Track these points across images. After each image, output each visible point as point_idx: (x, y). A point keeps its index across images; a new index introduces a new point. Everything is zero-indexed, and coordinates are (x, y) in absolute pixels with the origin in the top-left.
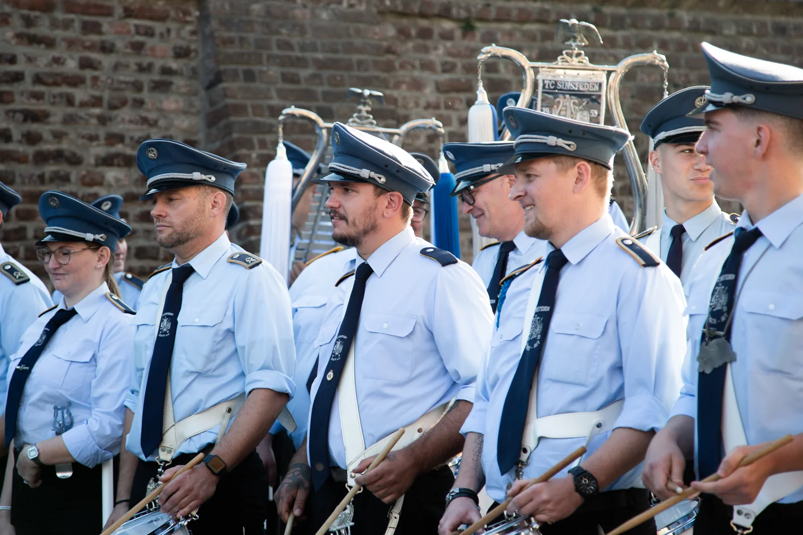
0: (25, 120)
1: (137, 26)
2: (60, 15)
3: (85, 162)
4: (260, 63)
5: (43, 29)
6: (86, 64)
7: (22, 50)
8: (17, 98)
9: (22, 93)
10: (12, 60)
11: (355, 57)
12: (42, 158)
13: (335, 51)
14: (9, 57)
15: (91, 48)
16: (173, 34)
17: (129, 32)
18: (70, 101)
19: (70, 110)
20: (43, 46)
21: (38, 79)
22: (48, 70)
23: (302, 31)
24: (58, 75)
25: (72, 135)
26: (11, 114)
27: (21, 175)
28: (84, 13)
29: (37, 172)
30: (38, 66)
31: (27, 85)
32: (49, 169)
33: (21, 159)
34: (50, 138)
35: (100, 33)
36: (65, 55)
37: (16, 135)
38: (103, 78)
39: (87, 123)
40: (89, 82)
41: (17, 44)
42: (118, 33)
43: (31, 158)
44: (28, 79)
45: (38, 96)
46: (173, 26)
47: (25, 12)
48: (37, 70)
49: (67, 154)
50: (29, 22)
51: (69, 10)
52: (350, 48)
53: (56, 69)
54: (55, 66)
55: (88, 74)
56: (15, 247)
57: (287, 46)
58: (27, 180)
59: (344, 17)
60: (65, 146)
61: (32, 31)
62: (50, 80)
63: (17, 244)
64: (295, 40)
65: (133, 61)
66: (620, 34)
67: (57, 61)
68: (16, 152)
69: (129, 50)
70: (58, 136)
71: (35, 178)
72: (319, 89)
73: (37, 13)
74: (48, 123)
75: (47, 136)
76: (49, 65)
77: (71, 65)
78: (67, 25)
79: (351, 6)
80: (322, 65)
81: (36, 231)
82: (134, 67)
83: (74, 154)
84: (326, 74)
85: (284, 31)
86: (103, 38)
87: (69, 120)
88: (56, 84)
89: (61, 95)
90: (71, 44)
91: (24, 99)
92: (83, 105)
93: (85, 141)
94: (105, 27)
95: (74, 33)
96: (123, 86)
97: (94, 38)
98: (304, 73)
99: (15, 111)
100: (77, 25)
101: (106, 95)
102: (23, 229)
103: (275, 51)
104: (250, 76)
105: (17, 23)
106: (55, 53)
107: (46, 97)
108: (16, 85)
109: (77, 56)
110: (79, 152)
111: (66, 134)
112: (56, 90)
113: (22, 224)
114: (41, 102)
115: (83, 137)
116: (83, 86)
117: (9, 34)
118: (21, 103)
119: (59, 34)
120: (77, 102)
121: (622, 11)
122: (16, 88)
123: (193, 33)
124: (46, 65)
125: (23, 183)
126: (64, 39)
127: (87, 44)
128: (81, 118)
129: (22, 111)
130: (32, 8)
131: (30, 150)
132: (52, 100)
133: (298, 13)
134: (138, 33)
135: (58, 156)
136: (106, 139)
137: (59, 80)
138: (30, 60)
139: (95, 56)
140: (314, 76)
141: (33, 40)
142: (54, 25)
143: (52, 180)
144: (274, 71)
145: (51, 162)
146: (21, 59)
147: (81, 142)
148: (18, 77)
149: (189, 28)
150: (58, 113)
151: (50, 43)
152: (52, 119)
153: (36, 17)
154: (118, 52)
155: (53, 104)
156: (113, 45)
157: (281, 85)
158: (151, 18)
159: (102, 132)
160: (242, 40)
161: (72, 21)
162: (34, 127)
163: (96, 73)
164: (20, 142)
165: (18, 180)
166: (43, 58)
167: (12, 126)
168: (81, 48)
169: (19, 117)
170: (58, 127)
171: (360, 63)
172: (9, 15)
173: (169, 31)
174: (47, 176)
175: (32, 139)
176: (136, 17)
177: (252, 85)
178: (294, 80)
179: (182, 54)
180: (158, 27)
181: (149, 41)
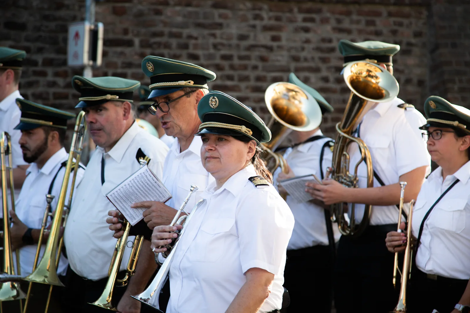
0: (336, 71)
1: (394, 21)
2: (355, 17)
4: (460, 38)
5: (346, 24)
7: (334, 36)
8: (332, 60)
9: (335, 58)
15: (370, 33)
16: (413, 25)
17: (390, 24)
20: (346, 33)
26: (329, 68)
27: (334, 99)
28: (367, 16)
29: (342, 97)
31: (337, 53)
33: (334, 92)
35: (375, 26)
36: (357, 38)
37: (332, 79)
41: (333, 33)
42: (384, 25)
43: (339, 90)
46: (413, 20)
47: (337, 16)
50: (339, 21)
51: (359, 15)
58: (337, 102)
61: (340, 26)
65: (392, 39)
68: (332, 87)
69: (389, 34)
71: (341, 101)
73: (343, 17)
78: (358, 22)
86: (377, 28)
90: (360, 31)
91: (335, 60)
94: (378, 23)
95: (362, 26)
97: (372, 28)
99: (331, 67)
100: (363, 22)
104: (454, 45)
105: (333, 22)
106: (352, 37)
108: (332, 53)
109: (363, 37)
117: (329, 28)
118: (334, 63)
119: (354, 27)
122: (332, 55)
123: (424, 24)
126: (357, 29)
127: (368, 31)
129: (335, 67)
130: (341, 14)
131: (339, 87)
134: (395, 25)
141: (341, 30)
142: (352, 22)
146: (335, 40)
148: (332, 50)
149: (422, 21)
151: (349, 32)
153: (343, 19)
154: (384, 35)
156: (381, 32)
158: (402, 17)
160: (451, 26)
161: (361, 20)
164: (333, 83)
167: (329, 75)
168: (365, 34)
169: (333, 70)
172: (329, 18)
173: (411, 23)
176: (394, 17)
177: (456, 50)
179: (418, 34)
180: (405, 21)
181: (400, 29)
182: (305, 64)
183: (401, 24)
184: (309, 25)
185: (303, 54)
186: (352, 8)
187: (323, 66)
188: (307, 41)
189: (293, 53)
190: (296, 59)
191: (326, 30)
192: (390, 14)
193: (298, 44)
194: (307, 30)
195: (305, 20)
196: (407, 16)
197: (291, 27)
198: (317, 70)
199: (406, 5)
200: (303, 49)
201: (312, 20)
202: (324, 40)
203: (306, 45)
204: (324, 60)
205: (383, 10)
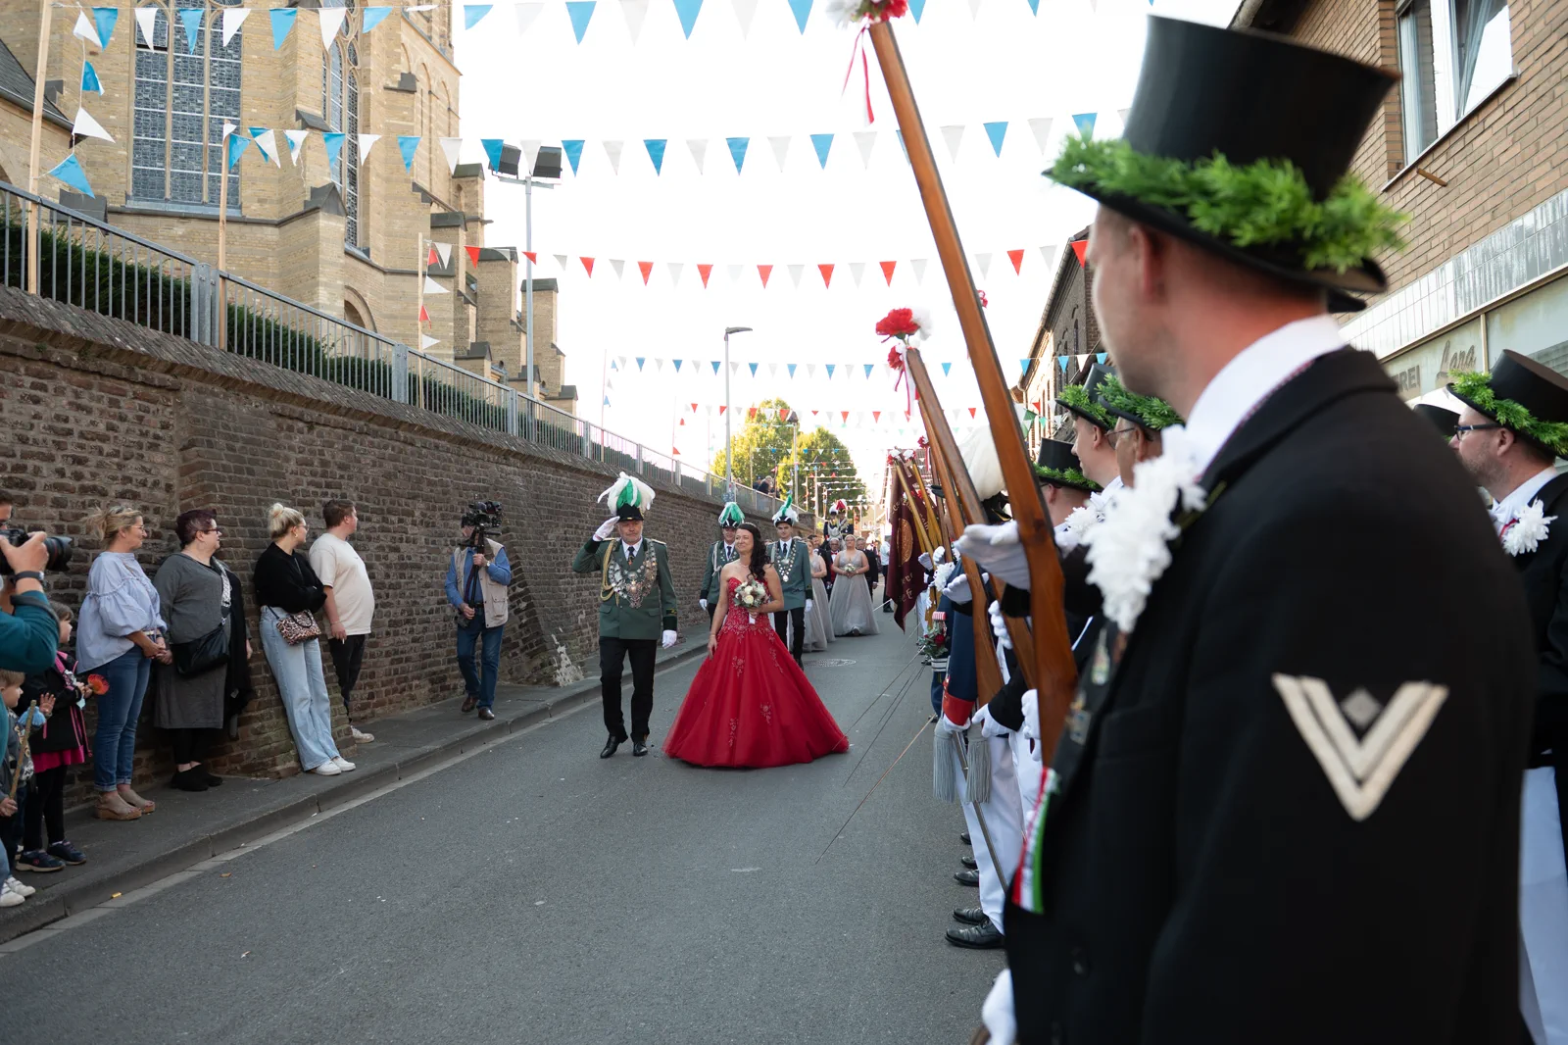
0: (74, 463)
1: (140, 405)
2: (95, 392)
3: (109, 495)
4: (214, 437)
5: (84, 401)
6: (111, 428)
7: (72, 414)
8: (69, 447)
9: (72, 444)
10: (66, 420)
11: (262, 438)
12: (84, 490)
13: (252, 434)
14: (65, 418)
15: (113, 417)
16: (160, 411)
17: (135, 409)
18: (101, 452)
19: (100, 458)
20: (85, 412)
21: (82, 435)
22: (88, 429)
23: (234, 420)
24: (93, 433)
25: (102, 476)
26: (65, 458)
27: (70, 501)
28: (109, 393)
29: (81, 499)
30: (82, 426)
31: (75, 438)
32: (88, 498)
33: (72, 491)
34: (89, 477)
35: (119, 408)
36: (98, 420)
37: (68, 474)
38: (121, 438)
39: (111, 468)
40: (112, 439)
41: (70, 409)
42: (129, 408)
43: (77, 489)
44: (76, 434)
45: (82, 447)
46: (160, 407)
47: (75, 388)
48: (80, 428)
49: (99, 488)
50: (77, 395)
51: (101, 390)
52: (259, 433)
53: (92, 428)
54: (92, 427)
55: (111, 434)
57: (226, 427)
58: (74, 505)
59: (254, 413)
60: (97, 482)
61: (79, 401)
62: (89, 436)
64: (231, 424)
65: (137, 428)
66: (375, 440)
67: (93, 423)
68: (68, 484)
69: (135, 421)
72: (246, 456)
73: (81, 389)
74: (87, 466)
75: (87, 475)
76: (88, 426)
77: (101, 428)
78: (99, 400)
79: (256, 406)
80: (247, 441)
82: (138, 432)
83: (103, 488)
84: (249, 447)
85: (225, 417)
86: (121, 411)
87: (100, 465)
88: (93, 439)
89: (95, 447)
91: (73, 448)
92: (108, 455)
93: (109, 480)
94: (122, 404)
95: (104, 405)
96: (132, 444)
97: (115, 410)
98: (238, 445)
99: (68, 456)
100: (105, 400)
101: (122, 449)
103: (221, 430)
104: (210, 444)
105: (69, 393)
106: (92, 418)
107: (87, 448)
108: (69, 437)
109: (105, 421)
110: (106, 487)
111: (98, 474)
112: (93, 443)
114: (83, 451)
115: (108, 477)
116: (108, 442)
117: (65, 402)
118: (71, 450)
119: (94, 404)
120: (105, 454)
121: (376, 427)
122: (69, 440)
123: (171, 413)
125: (73, 508)
126: (98, 409)
127: (111, 414)
128: (107, 464)
129: (72, 456)
130: (79, 385)
131: (77, 484)
132: (90, 450)
133: (232, 407)
134: (140, 410)
135: (93, 489)
136: (122, 479)
137: (95, 436)
138: (77, 421)
139: (115, 422)
140: (243, 448)
141: (79, 408)
142: (92, 398)
144: (222, 442)
145: (89, 493)
146: (71, 419)
147: (107, 480)
148: (70, 432)
149: (169, 410)
150: (94, 459)
151: (89, 411)
152: (89, 463)
153: (81, 392)
154: (129, 421)
155: (91, 453)
156: (127, 416)
157: (226, 451)
158: (148, 401)
159: (119, 475)
160: (204, 420)
161: (103, 397)
162: (79, 468)
163: (116, 434)
165: (69, 504)
166: (86, 419)
167: (66, 466)
168: (107, 416)
169: (70, 460)
170: (94, 469)
171: (265, 442)
172: (65, 389)
173: (158, 410)
174: (87, 503)
175: (78, 476)
176: (140, 399)
177: (210, 450)
178: (232, 449)
179: (165, 426)
180: (153, 407)
181: (148, 417)
182: (35, 449)
183: (147, 411)
184: (39, 393)
185: (31, 434)
186: (91, 378)
187: (59, 455)
188: (37, 416)
189: (18, 431)
190: (23, 440)
191: (61, 404)
192: (136, 397)
193: (26, 419)
194: (37, 401)
195: (34, 386)
196: (154, 402)
197: (17, 393)
198: (51, 459)
199: (155, 387)
200: (32, 426)
201: (44, 388)
202: (58, 417)
203: (35, 422)
204: (59, 446)
205: (127, 387)
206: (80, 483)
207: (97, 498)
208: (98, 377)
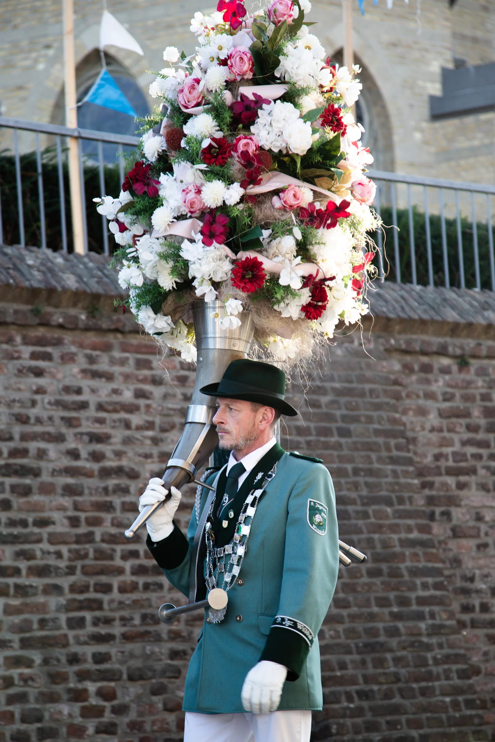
0: (91, 441)
2: (117, 354)
3: (142, 476)
5: (103, 365)
6: (140, 394)
7: (86, 383)
8: (84, 422)
9: (88, 419)
10: (79, 391)
11: (368, 386)
12: (106, 473)
13: (350, 381)
14: (76, 389)
15: (144, 381)
17: (174, 368)
18: (128, 425)
19: (128, 433)
20: (104, 380)
21: (100, 407)
22: (108, 399)
24: (116, 403)
25: (131, 454)
26: (79, 436)
27: (89, 488)
28: (137, 352)
29: (102, 484)
30: (100, 396)
31: (92, 412)
32: (112, 482)
33: (89, 474)
34: (112, 456)
35: (151, 368)
36: (122, 387)
37: (84, 454)
38: (154, 405)
39: (142, 443)
40: (143, 409)
41: (82, 378)
43: (96, 473)
44: (92, 407)
45: (101, 421)
47: (88, 352)
48: (99, 400)
49: (127, 469)
50: (91, 360)
51: (124, 350)
53: (115, 398)
54: (114, 396)
55: (142, 402)
56: (85, 549)
58: (93, 492)
59: (356, 354)
60: (124, 462)
61: (94, 367)
62: (110, 408)
63: (87, 546)
65: (179, 391)
67: (115, 392)
68: (84, 468)
69: (176, 383)
70: (119, 454)
71: (100, 490)
72: (338, 413)
73: (98, 353)
74: (110, 444)
75: (109, 454)
76: (109, 395)
77: (128, 396)
78: (123, 362)
79: (362, 345)
81: (102, 535)
82: (180, 397)
83: (132, 470)
84: (343, 400)
86: (154, 372)
87: (127, 441)
88: (115, 411)
89: (120, 420)
90: (127, 377)
91: (89, 424)
92: (139, 428)
93: (141, 459)
94: (155, 364)
95: (129, 368)
96: (172, 412)
97: (146, 372)
98: (324, 399)
99: (82, 434)
100: (131, 362)
101: (158, 420)
102: (92, 534)
106: (114, 385)
107: (108, 422)
108: (82, 412)
109: (132, 387)
110: (136, 468)
111: (124, 453)
112: (115, 416)
113: (91, 529)
114: (104, 426)
115: (140, 455)
116: (137, 413)
117: (75, 370)
118: (87, 427)
119: (116, 369)
120: (133, 426)
122: (83, 414)
124: (107, 396)
125: (91, 494)
126: (121, 374)
127: (141, 377)
128: (138, 439)
129: (88, 434)
130: (94, 348)
131: (95, 467)
132: (113, 424)
135: (119, 471)
136: (159, 457)
137: (118, 407)
138: (93, 391)
139: (147, 387)
140: (333, 402)
141: (96, 375)
142: (113, 362)
143: (115, 492)
144: (299, 398)
145: (114, 476)
146: (86, 390)
147: (138, 459)
148: (84, 406)
150: (118, 435)
151: (109, 377)
152: (113, 440)
153: (97, 356)
154: (166, 384)
155: (113, 427)
156: (162, 378)
157: (305, 409)
159: (155, 451)
161: (127, 359)
162: (98, 447)
163: (148, 402)
164: (87, 460)
165: (86, 491)
166: (103, 388)
167: (80, 446)
168: (135, 381)
169: (86, 438)
170: (119, 447)
171: (372, 391)
172: (75, 354)
174: (110, 488)
175: (97, 457)
178: (316, 405)
182: (38, 429)
184: (41, 363)
185: (34, 412)
186: (111, 338)
187: (68, 433)
188: (40, 391)
189: (17, 409)
190: (22, 419)
191: (72, 373)
193: (26, 396)
195: (35, 356)
198: (59, 438)
200: (33, 403)
201: (47, 357)
202: (68, 389)
203: (38, 398)
204: (69, 422)
206: (102, 464)
207: (124, 481)
208: (119, 336)
